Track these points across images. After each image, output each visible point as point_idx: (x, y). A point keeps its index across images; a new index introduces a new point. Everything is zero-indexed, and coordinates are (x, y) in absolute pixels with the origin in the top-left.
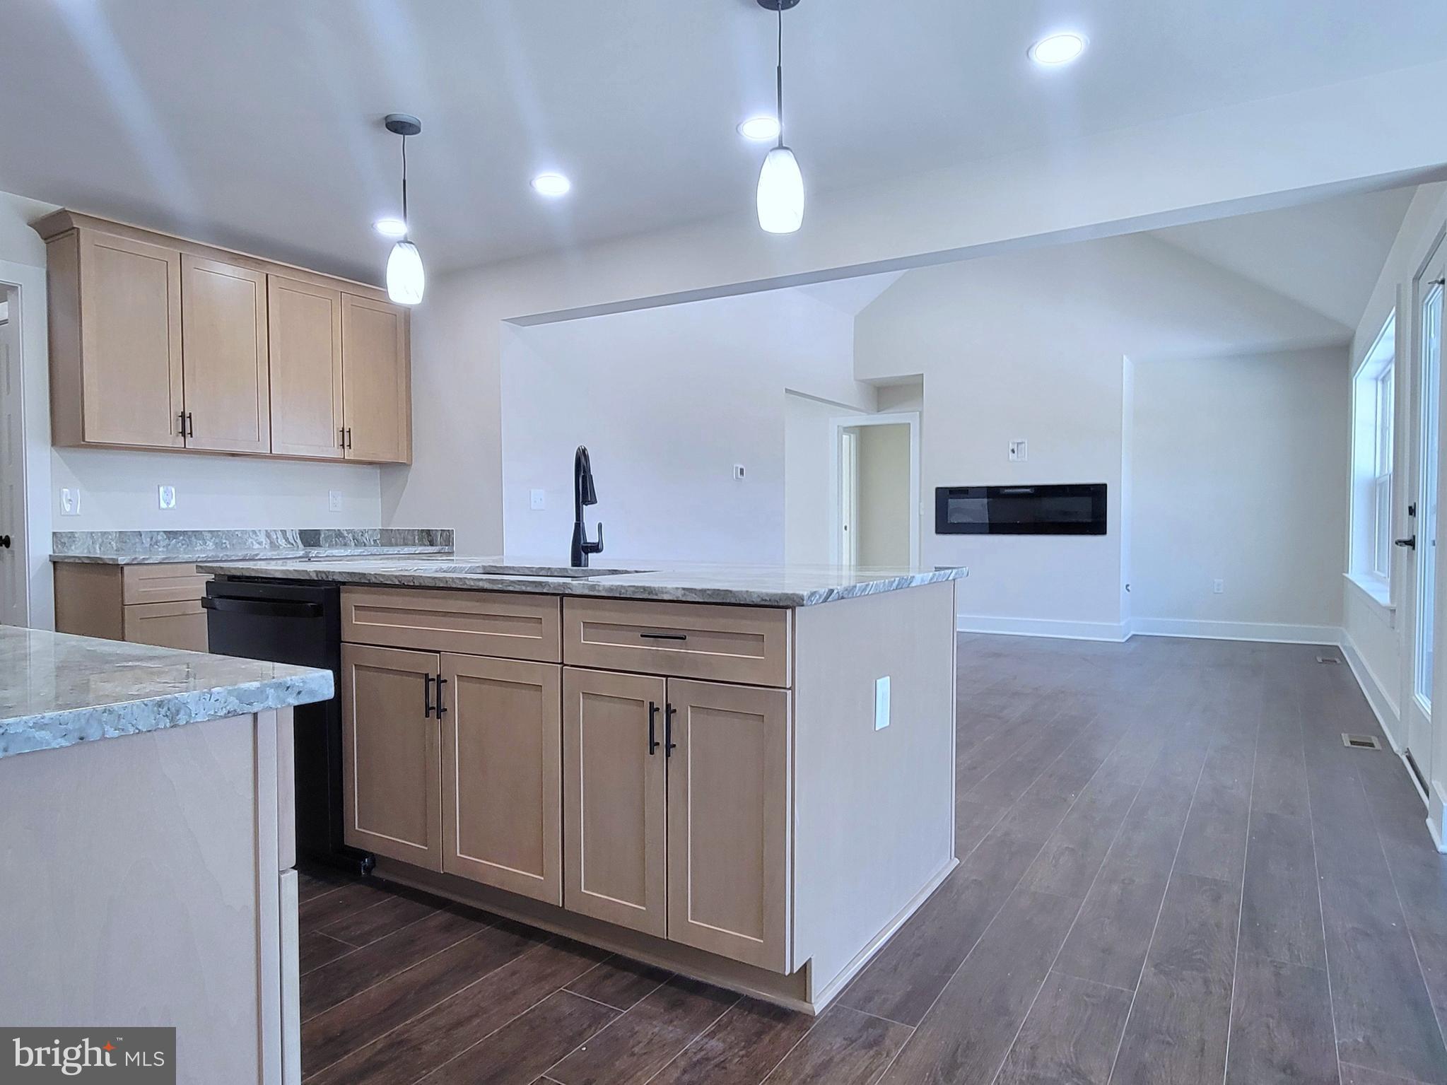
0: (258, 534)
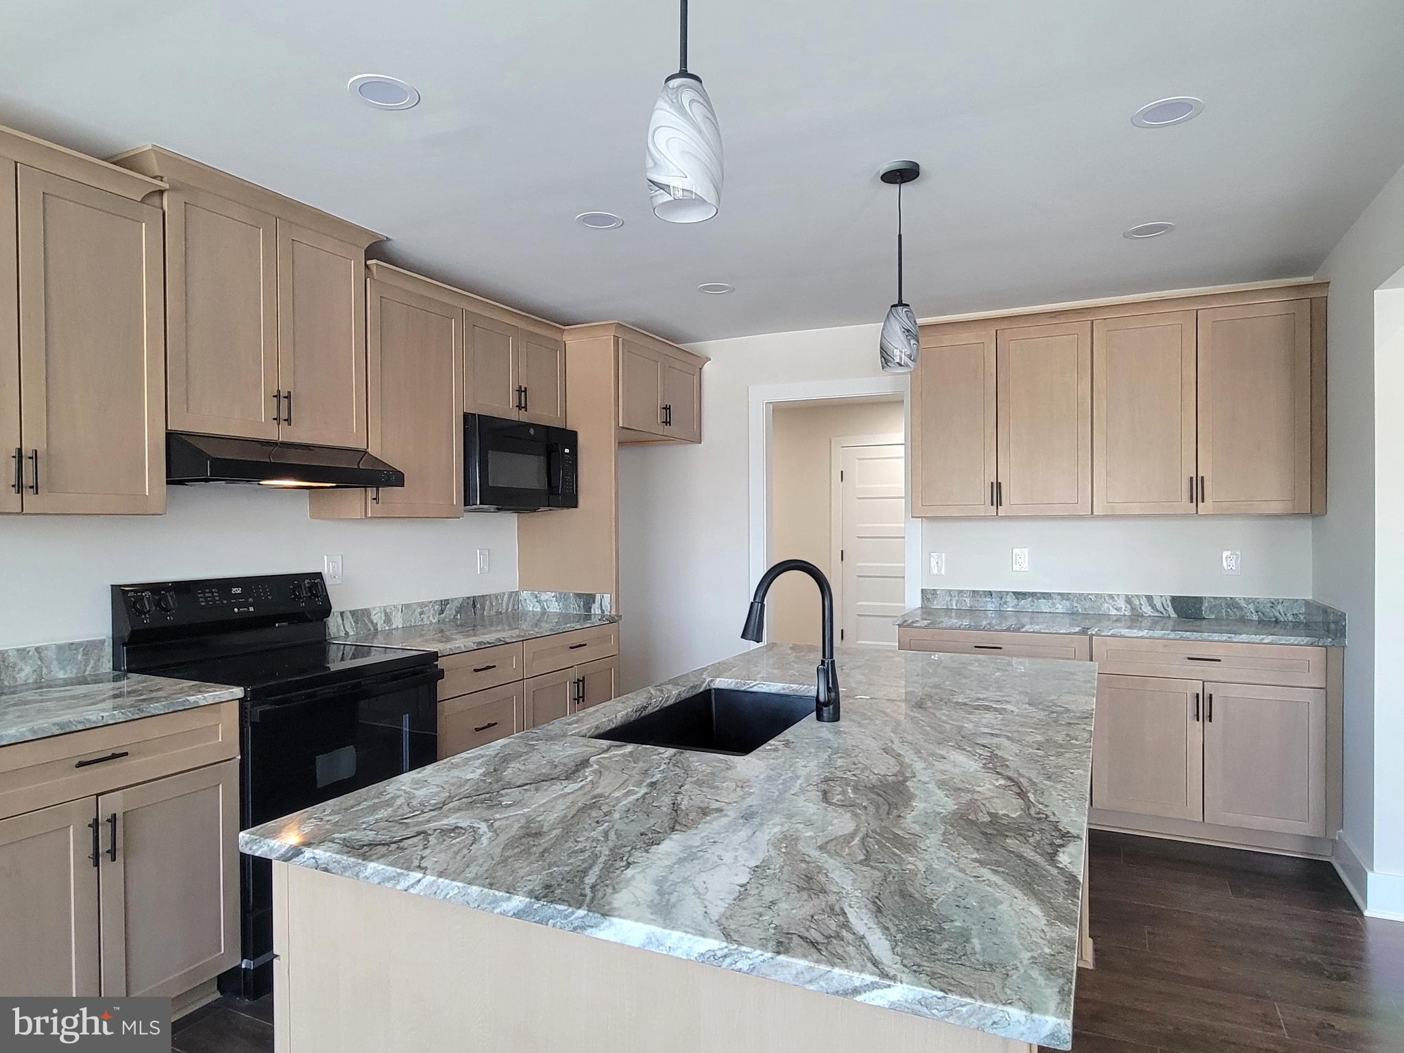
0: (1116, 599)
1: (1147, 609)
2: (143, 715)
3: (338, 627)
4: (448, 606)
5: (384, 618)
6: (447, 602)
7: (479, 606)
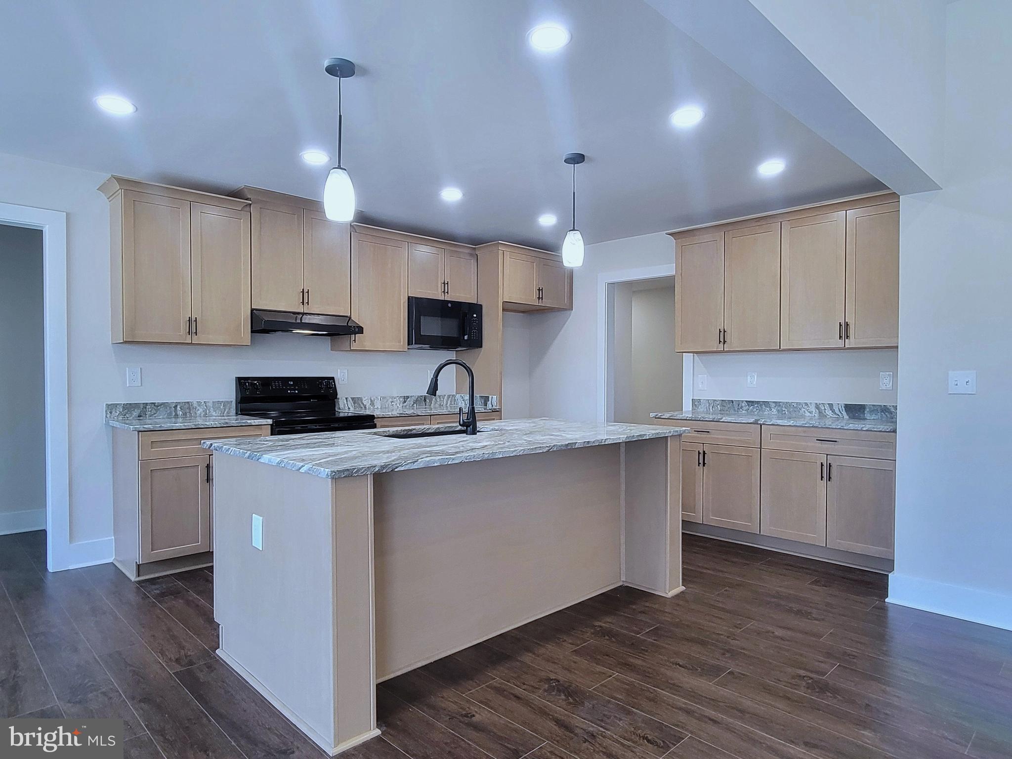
0: (810, 405)
1: (829, 412)
3: (344, 405)
4: (408, 399)
5: (370, 402)
6: (408, 397)
7: (428, 401)
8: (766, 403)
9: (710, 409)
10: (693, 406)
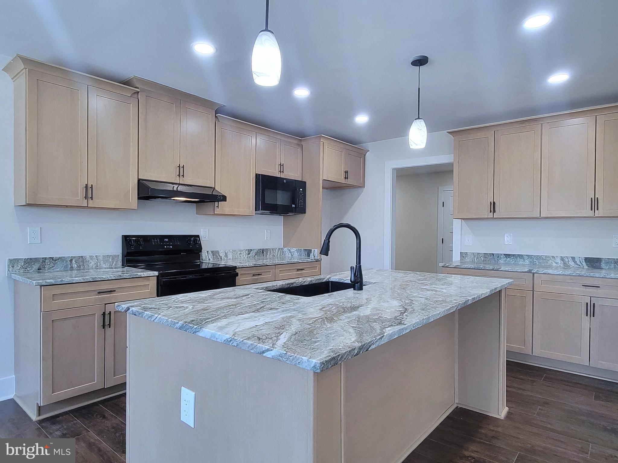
0: (556, 258)
1: (572, 263)
2: (121, 278)
3: (206, 257)
4: (252, 252)
5: (224, 254)
6: (251, 250)
7: (265, 252)
8: (521, 256)
9: (475, 259)
10: (461, 257)
